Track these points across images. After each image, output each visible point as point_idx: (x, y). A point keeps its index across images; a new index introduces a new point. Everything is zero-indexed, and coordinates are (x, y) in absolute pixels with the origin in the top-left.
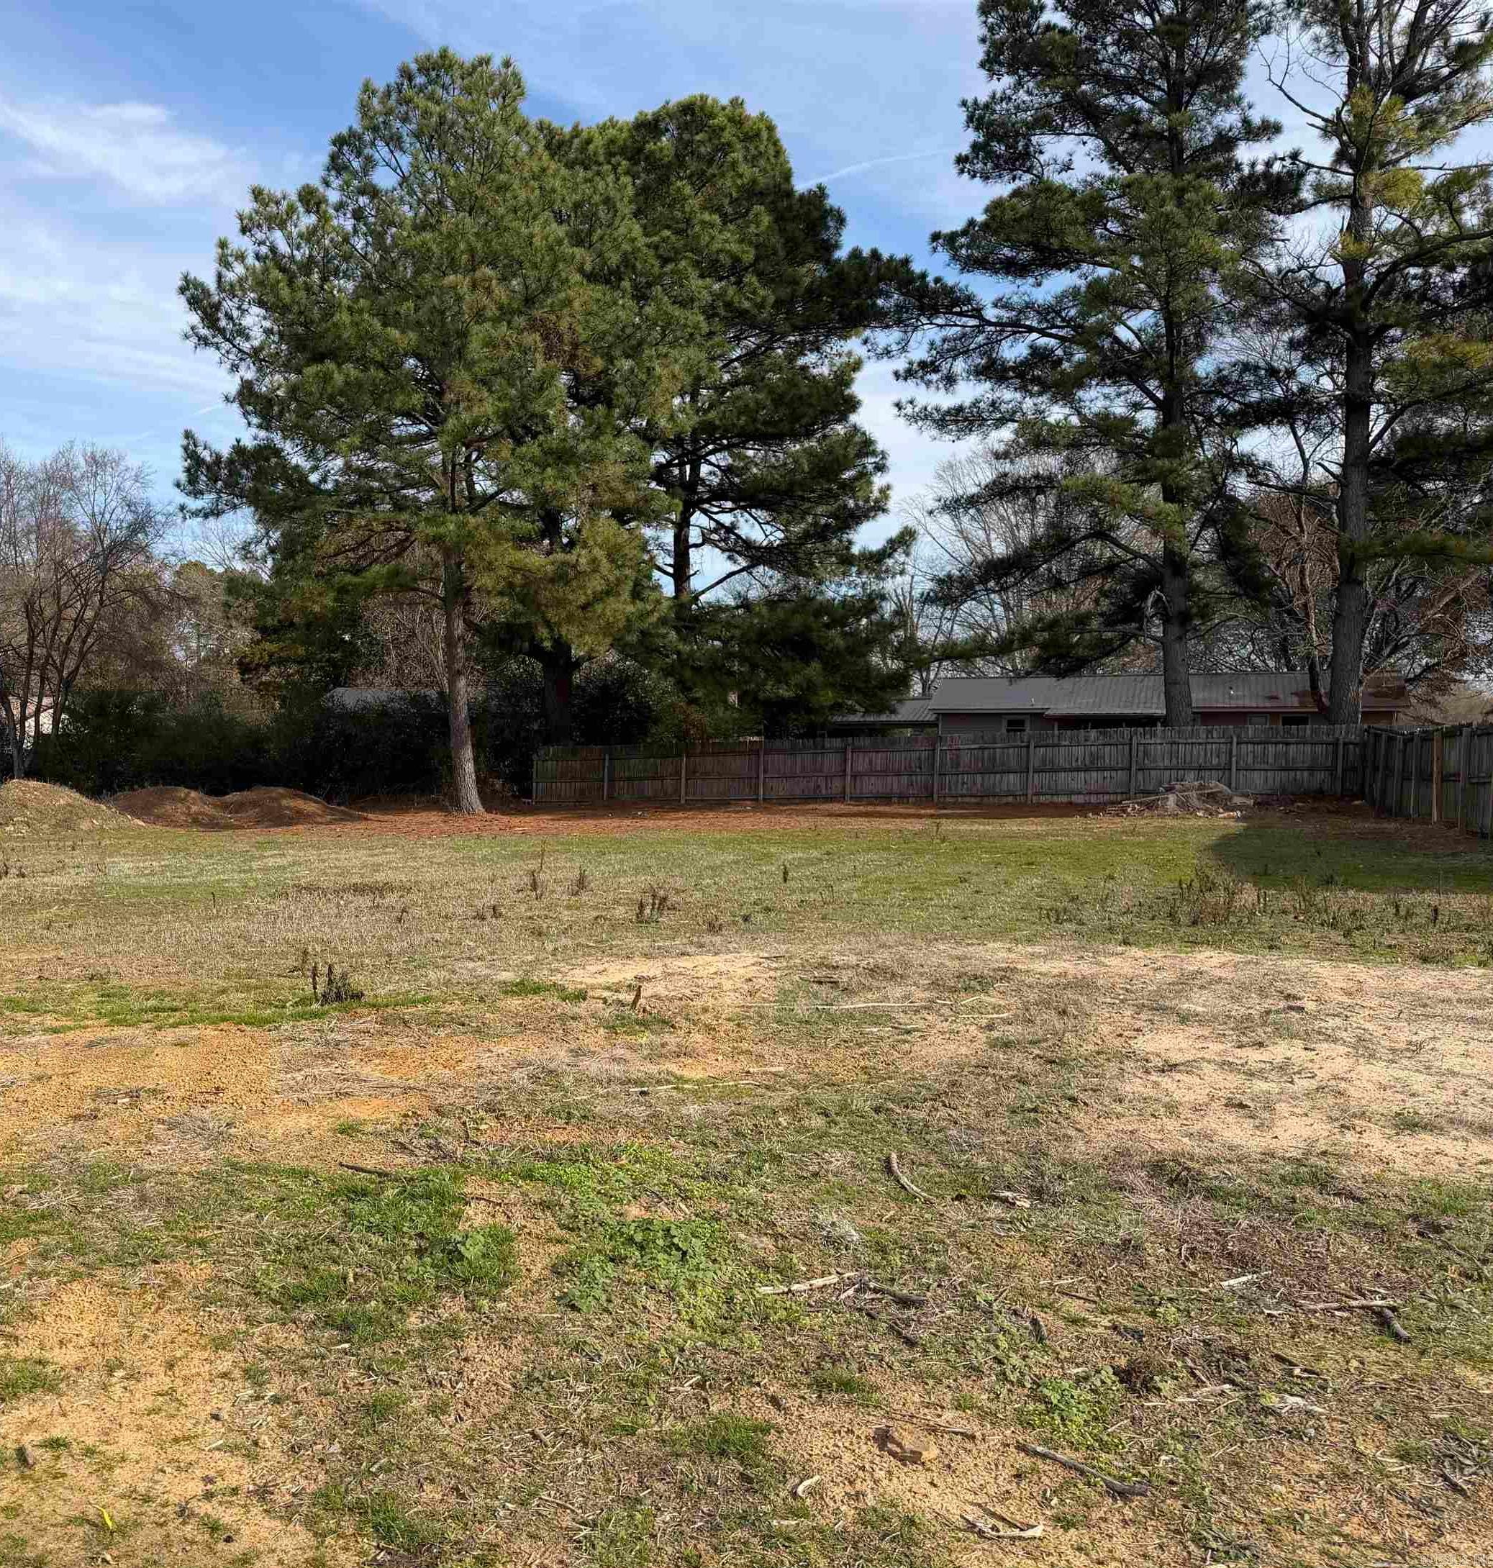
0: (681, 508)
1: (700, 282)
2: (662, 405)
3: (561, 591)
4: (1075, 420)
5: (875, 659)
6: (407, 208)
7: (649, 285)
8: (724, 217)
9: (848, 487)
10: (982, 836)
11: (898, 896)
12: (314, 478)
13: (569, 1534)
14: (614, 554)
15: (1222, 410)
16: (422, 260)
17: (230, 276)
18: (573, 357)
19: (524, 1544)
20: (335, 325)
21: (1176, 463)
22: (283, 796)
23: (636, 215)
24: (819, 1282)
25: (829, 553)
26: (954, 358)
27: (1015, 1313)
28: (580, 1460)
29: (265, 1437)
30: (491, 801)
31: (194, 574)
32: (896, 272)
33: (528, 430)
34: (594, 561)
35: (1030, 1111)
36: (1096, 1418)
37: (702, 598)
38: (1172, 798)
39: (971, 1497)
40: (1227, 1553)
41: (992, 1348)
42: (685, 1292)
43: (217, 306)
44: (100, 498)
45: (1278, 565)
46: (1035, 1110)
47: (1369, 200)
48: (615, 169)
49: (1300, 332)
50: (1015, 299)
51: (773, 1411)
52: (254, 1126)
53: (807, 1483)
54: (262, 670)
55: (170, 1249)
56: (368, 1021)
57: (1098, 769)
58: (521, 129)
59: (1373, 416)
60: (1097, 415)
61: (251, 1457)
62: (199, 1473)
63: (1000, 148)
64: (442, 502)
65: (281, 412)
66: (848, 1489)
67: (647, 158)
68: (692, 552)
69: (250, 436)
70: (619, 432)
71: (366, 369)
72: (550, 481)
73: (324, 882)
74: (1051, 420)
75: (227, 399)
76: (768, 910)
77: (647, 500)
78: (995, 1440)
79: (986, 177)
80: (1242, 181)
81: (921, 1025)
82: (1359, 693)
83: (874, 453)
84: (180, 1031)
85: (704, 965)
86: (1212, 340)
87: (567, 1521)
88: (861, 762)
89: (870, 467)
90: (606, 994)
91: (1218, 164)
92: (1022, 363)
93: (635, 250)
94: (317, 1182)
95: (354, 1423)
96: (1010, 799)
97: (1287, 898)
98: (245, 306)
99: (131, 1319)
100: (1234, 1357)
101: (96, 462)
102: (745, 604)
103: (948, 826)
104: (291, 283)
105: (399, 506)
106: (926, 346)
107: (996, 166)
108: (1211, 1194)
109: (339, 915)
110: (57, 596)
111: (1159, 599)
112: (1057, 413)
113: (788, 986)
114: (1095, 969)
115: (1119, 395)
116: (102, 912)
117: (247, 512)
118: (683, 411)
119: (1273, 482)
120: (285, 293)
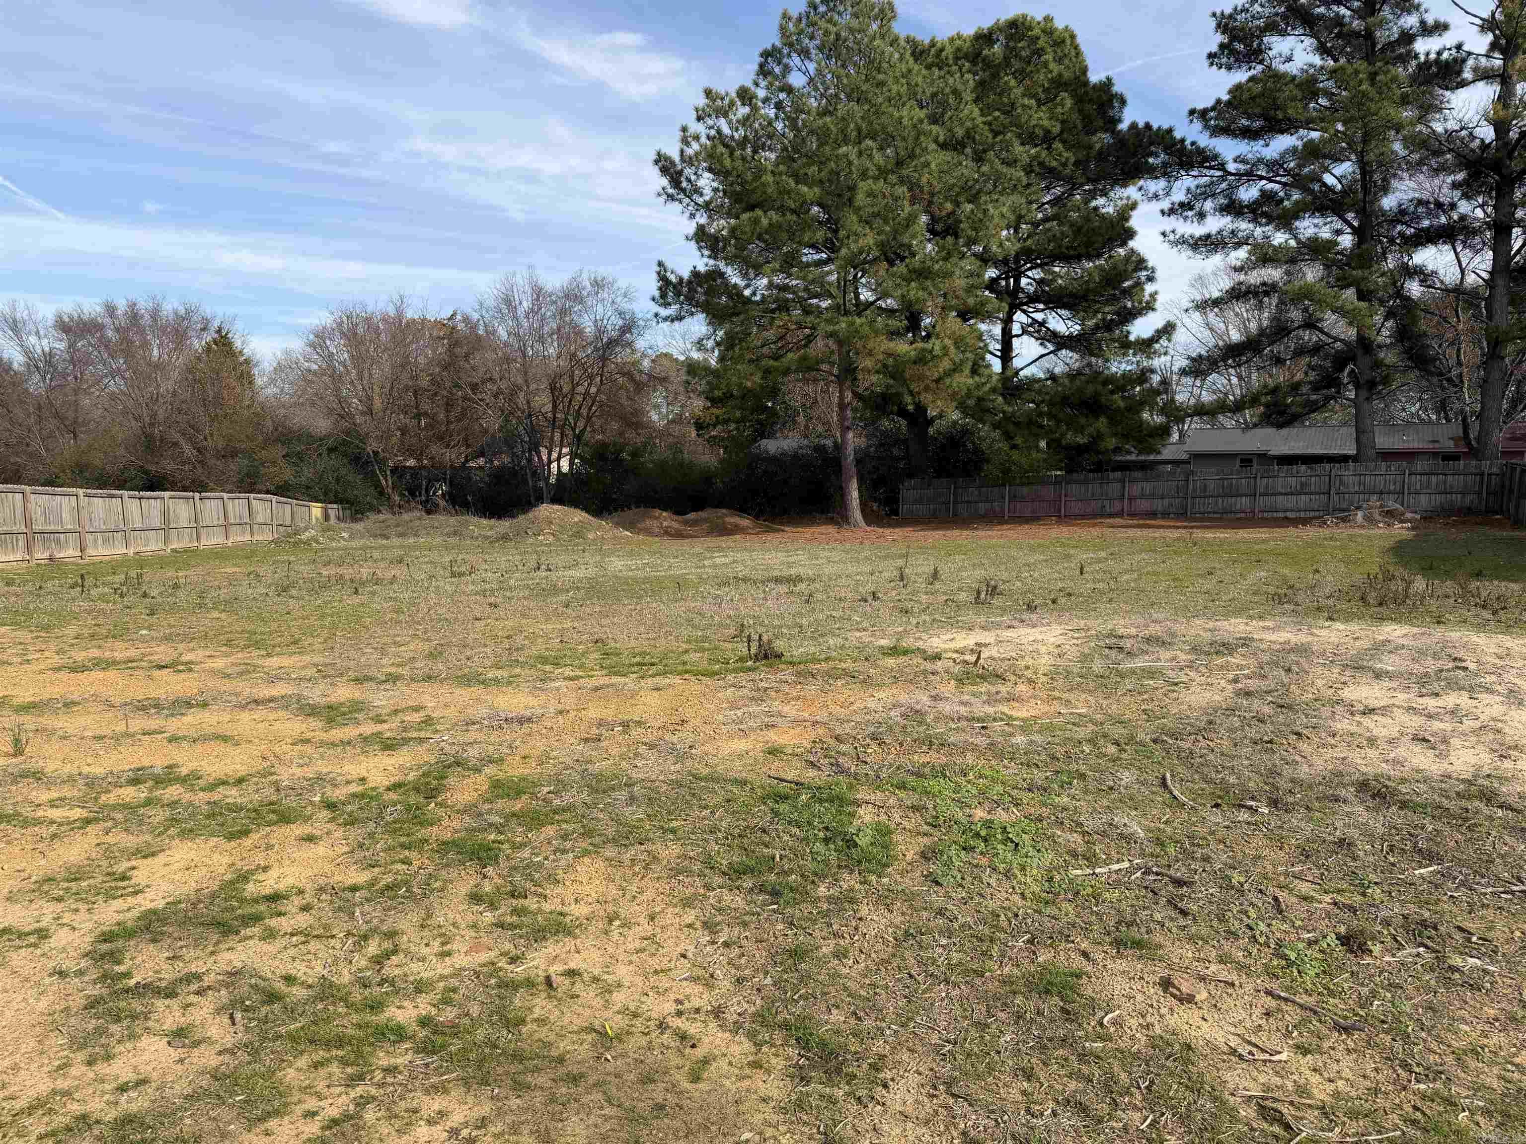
0: (1007, 309)
1: (1021, 148)
2: (994, 236)
3: (919, 369)
4: (1293, 243)
5: (1146, 415)
6: (813, 100)
7: (985, 151)
8: (1038, 101)
9: (1127, 292)
10: (1223, 542)
11: (1163, 586)
12: (747, 293)
13: (937, 1049)
14: (958, 342)
15: (1402, 235)
16: (823, 136)
17: (689, 151)
18: (930, 203)
19: (905, 1056)
20: (763, 184)
21: (1367, 272)
22: (727, 516)
23: (976, 101)
24: (1116, 867)
25: (1113, 340)
26: (1205, 200)
27: (1261, 891)
28: (944, 994)
29: (718, 972)
30: (871, 518)
31: (665, 362)
32: (1163, 138)
33: (898, 256)
34: (944, 348)
35: (1267, 742)
36: (1324, 972)
37: (1021, 373)
38: (1360, 514)
39: (1233, 1030)
40: (1427, 1076)
41: (1245, 919)
42: (1016, 872)
43: (680, 173)
44: (600, 309)
45: (1440, 346)
46: (1271, 742)
47: (1515, 78)
48: (960, 69)
49: (1460, 176)
50: (1250, 156)
51: (1085, 962)
52: (708, 748)
53: (1110, 1016)
54: (711, 428)
55: (651, 835)
56: (787, 674)
57: (1305, 494)
58: (894, 42)
59: (1514, 236)
60: (1309, 239)
61: (709, 986)
62: (672, 997)
63: (1240, 47)
64: (836, 308)
65: (724, 247)
66: (1141, 1021)
67: (984, 60)
68: (1014, 340)
69: (702, 263)
70: (963, 256)
71: (784, 215)
72: (914, 291)
73: (755, 575)
74: (1275, 243)
75: (687, 238)
76: (1070, 595)
77: (982, 304)
78: (1249, 987)
79: (1229, 68)
80: (1420, 66)
81: (1184, 679)
82: (1499, 437)
83: (1146, 268)
84: (657, 680)
85: (1025, 635)
86: (1395, 183)
87: (935, 1039)
88: (1136, 489)
89: (1143, 278)
90: (955, 656)
91: (1401, 54)
92: (1254, 202)
93: (975, 127)
94: (752, 789)
95: (781, 963)
96: (1243, 515)
97: (1449, 586)
98: (700, 173)
99: (624, 884)
100: (1426, 927)
101: (598, 285)
102: (1053, 377)
103: (1198, 534)
104: (731, 155)
105: (807, 311)
106: (1184, 191)
107: (1237, 60)
108: (1404, 805)
109: (765, 599)
110: (572, 377)
111: (1353, 371)
112: (1279, 238)
113: (1086, 651)
114: (1310, 638)
115: (1325, 224)
116: (602, 596)
117: (701, 317)
118: (1008, 240)
119: (1438, 285)
120: (727, 162)
